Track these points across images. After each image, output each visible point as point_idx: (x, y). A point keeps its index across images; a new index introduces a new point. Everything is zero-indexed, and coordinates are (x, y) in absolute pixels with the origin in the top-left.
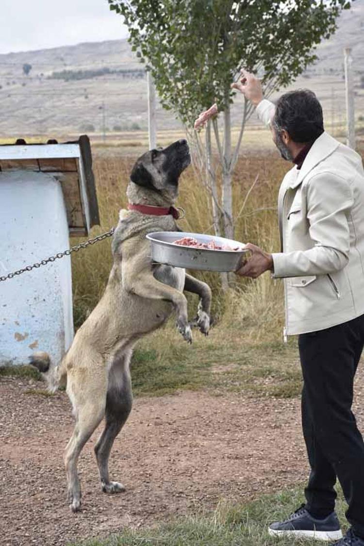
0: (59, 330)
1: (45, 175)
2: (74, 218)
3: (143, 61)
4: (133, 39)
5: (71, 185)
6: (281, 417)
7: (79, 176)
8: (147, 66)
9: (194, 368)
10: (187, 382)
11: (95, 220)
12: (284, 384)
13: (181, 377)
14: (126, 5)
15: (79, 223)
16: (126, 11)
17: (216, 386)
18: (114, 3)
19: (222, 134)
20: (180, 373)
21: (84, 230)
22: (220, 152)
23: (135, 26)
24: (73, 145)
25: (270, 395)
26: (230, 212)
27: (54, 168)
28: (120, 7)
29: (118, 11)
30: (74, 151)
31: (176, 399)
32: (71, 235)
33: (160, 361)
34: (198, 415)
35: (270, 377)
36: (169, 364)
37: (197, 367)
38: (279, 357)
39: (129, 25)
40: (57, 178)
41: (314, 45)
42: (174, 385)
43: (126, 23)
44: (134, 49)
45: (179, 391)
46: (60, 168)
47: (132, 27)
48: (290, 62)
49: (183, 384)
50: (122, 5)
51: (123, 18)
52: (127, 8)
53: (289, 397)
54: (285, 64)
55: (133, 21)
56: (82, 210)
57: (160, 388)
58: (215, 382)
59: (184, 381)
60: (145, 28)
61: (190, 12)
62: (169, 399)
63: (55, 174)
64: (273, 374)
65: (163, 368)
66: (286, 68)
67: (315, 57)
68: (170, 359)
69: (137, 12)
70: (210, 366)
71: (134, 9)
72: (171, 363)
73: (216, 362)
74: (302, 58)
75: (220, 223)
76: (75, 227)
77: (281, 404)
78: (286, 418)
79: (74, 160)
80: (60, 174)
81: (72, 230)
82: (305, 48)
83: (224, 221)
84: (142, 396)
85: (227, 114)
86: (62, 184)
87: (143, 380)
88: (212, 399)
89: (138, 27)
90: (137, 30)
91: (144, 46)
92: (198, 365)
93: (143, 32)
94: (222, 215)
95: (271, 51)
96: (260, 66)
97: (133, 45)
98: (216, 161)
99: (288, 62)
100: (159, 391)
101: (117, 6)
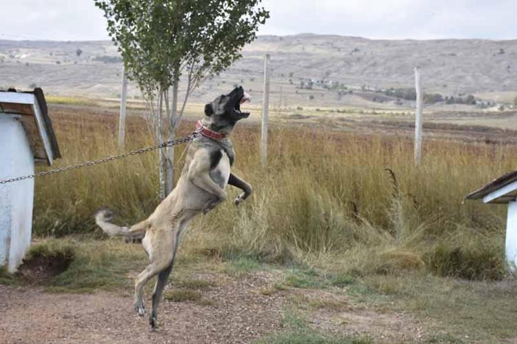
0: (7, 236)
1: (7, 116)
2: (37, 151)
3: (116, 44)
4: (110, 28)
5: (30, 126)
6: (167, 317)
7: (35, 119)
8: (119, 48)
9: (115, 273)
10: (104, 284)
11: (57, 154)
12: (179, 290)
13: (101, 279)
14: (106, 4)
15: (42, 155)
16: (106, 8)
17: (126, 289)
18: (98, 2)
19: (170, 104)
20: (101, 276)
21: (46, 160)
22: (168, 114)
23: (113, 19)
24: (30, 95)
25: (165, 299)
26: (172, 159)
27: (15, 111)
28: (102, 4)
29: (100, 7)
30: (30, 99)
31: (92, 297)
32: (36, 163)
33: (90, 266)
34: (102, 311)
35: (170, 284)
36: (96, 268)
37: (117, 273)
38: (182, 269)
39: (108, 18)
40: (17, 119)
41: (240, 47)
42: (94, 286)
43: (106, 16)
44: (110, 35)
45: (96, 290)
46: (19, 111)
47: (109, 19)
48: (223, 57)
49: (101, 285)
50: (104, 3)
51: (103, 12)
52: (107, 6)
53: (179, 301)
54: (219, 58)
55: (111, 15)
56: (43, 146)
57: (83, 287)
58: (126, 286)
59: (102, 283)
60: (119, 21)
61: (151, 13)
62: (87, 296)
63: (16, 116)
64: (173, 282)
65: (90, 272)
66: (220, 60)
67: (240, 56)
68: (98, 264)
69: (115, 10)
70: (127, 272)
71: (113, 7)
72: (98, 268)
73: (133, 269)
74: (232, 56)
75: (163, 166)
76: (39, 158)
77: (171, 306)
78: (170, 318)
79: (29, 106)
80: (20, 116)
81: (37, 160)
82: (234, 49)
83: (166, 164)
84: (66, 292)
85: (176, 88)
86: (23, 124)
87: (72, 279)
88: (120, 299)
89: (115, 20)
90: (113, 22)
91: (118, 34)
92: (118, 271)
93: (117, 24)
94: (166, 160)
95: (210, 48)
96: (201, 57)
97: (110, 32)
98: (165, 121)
99: (222, 57)
100: (80, 290)
101: (100, 3)
